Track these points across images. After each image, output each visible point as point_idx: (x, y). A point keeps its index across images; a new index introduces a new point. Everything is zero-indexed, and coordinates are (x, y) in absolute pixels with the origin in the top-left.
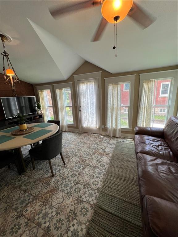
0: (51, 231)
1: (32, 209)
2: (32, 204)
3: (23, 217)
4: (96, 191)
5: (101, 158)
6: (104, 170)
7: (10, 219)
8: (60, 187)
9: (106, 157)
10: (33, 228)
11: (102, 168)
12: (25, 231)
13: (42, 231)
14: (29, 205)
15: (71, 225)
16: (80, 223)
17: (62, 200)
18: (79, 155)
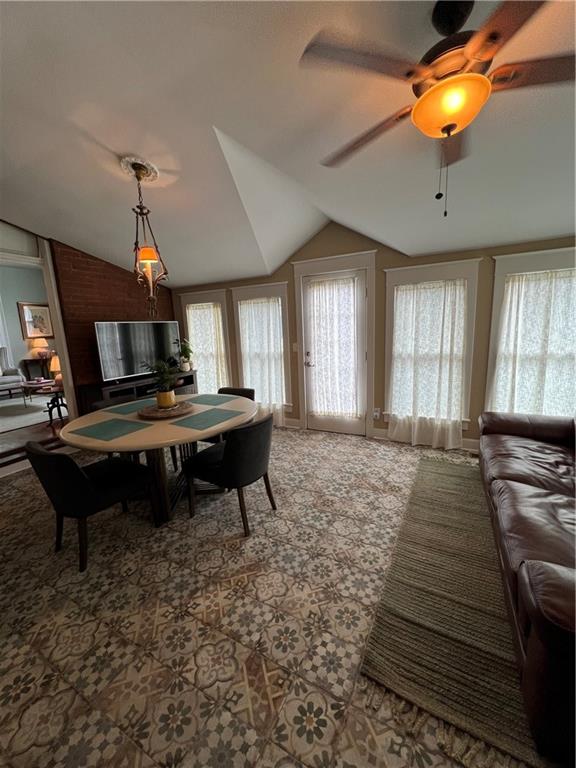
0: (269, 652)
1: (208, 603)
2: (207, 592)
3: (191, 618)
4: (375, 577)
5: (377, 499)
6: (392, 528)
7: (158, 619)
8: (272, 560)
9: (392, 497)
10: (220, 642)
11: (383, 523)
12: (202, 646)
13: (246, 650)
14: (199, 594)
15: (318, 642)
16: (341, 642)
17: (283, 591)
18: (310, 487)
